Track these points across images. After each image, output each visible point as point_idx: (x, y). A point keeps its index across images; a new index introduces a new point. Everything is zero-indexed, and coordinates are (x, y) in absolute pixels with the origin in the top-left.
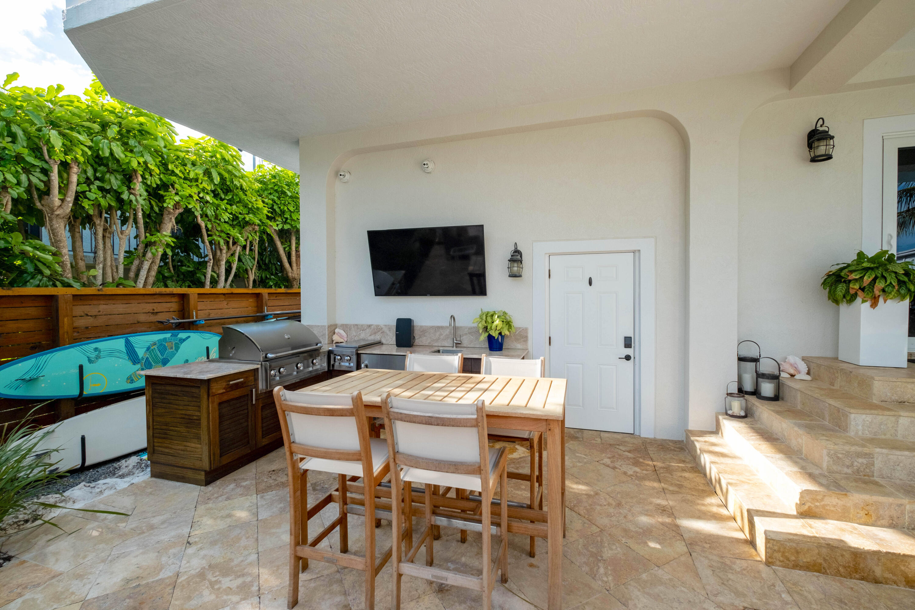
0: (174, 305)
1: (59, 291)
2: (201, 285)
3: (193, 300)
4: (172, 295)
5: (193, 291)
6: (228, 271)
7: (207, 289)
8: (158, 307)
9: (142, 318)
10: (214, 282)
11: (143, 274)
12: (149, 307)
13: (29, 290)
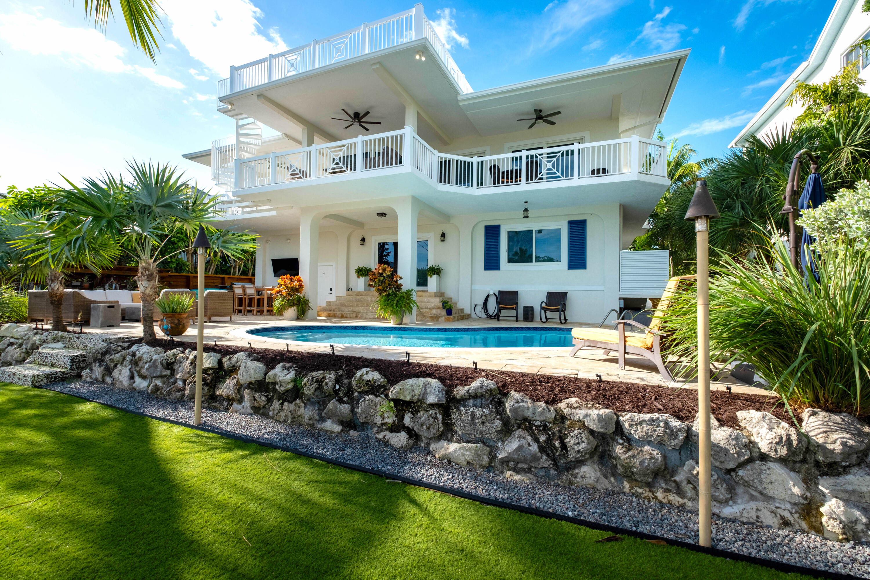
0: (220, 281)
1: (190, 274)
2: (230, 274)
3: (226, 279)
4: (219, 277)
5: (227, 276)
6: (239, 270)
7: (231, 276)
8: (215, 281)
9: (210, 284)
10: (234, 274)
11: (211, 270)
12: (212, 281)
13: (184, 274)
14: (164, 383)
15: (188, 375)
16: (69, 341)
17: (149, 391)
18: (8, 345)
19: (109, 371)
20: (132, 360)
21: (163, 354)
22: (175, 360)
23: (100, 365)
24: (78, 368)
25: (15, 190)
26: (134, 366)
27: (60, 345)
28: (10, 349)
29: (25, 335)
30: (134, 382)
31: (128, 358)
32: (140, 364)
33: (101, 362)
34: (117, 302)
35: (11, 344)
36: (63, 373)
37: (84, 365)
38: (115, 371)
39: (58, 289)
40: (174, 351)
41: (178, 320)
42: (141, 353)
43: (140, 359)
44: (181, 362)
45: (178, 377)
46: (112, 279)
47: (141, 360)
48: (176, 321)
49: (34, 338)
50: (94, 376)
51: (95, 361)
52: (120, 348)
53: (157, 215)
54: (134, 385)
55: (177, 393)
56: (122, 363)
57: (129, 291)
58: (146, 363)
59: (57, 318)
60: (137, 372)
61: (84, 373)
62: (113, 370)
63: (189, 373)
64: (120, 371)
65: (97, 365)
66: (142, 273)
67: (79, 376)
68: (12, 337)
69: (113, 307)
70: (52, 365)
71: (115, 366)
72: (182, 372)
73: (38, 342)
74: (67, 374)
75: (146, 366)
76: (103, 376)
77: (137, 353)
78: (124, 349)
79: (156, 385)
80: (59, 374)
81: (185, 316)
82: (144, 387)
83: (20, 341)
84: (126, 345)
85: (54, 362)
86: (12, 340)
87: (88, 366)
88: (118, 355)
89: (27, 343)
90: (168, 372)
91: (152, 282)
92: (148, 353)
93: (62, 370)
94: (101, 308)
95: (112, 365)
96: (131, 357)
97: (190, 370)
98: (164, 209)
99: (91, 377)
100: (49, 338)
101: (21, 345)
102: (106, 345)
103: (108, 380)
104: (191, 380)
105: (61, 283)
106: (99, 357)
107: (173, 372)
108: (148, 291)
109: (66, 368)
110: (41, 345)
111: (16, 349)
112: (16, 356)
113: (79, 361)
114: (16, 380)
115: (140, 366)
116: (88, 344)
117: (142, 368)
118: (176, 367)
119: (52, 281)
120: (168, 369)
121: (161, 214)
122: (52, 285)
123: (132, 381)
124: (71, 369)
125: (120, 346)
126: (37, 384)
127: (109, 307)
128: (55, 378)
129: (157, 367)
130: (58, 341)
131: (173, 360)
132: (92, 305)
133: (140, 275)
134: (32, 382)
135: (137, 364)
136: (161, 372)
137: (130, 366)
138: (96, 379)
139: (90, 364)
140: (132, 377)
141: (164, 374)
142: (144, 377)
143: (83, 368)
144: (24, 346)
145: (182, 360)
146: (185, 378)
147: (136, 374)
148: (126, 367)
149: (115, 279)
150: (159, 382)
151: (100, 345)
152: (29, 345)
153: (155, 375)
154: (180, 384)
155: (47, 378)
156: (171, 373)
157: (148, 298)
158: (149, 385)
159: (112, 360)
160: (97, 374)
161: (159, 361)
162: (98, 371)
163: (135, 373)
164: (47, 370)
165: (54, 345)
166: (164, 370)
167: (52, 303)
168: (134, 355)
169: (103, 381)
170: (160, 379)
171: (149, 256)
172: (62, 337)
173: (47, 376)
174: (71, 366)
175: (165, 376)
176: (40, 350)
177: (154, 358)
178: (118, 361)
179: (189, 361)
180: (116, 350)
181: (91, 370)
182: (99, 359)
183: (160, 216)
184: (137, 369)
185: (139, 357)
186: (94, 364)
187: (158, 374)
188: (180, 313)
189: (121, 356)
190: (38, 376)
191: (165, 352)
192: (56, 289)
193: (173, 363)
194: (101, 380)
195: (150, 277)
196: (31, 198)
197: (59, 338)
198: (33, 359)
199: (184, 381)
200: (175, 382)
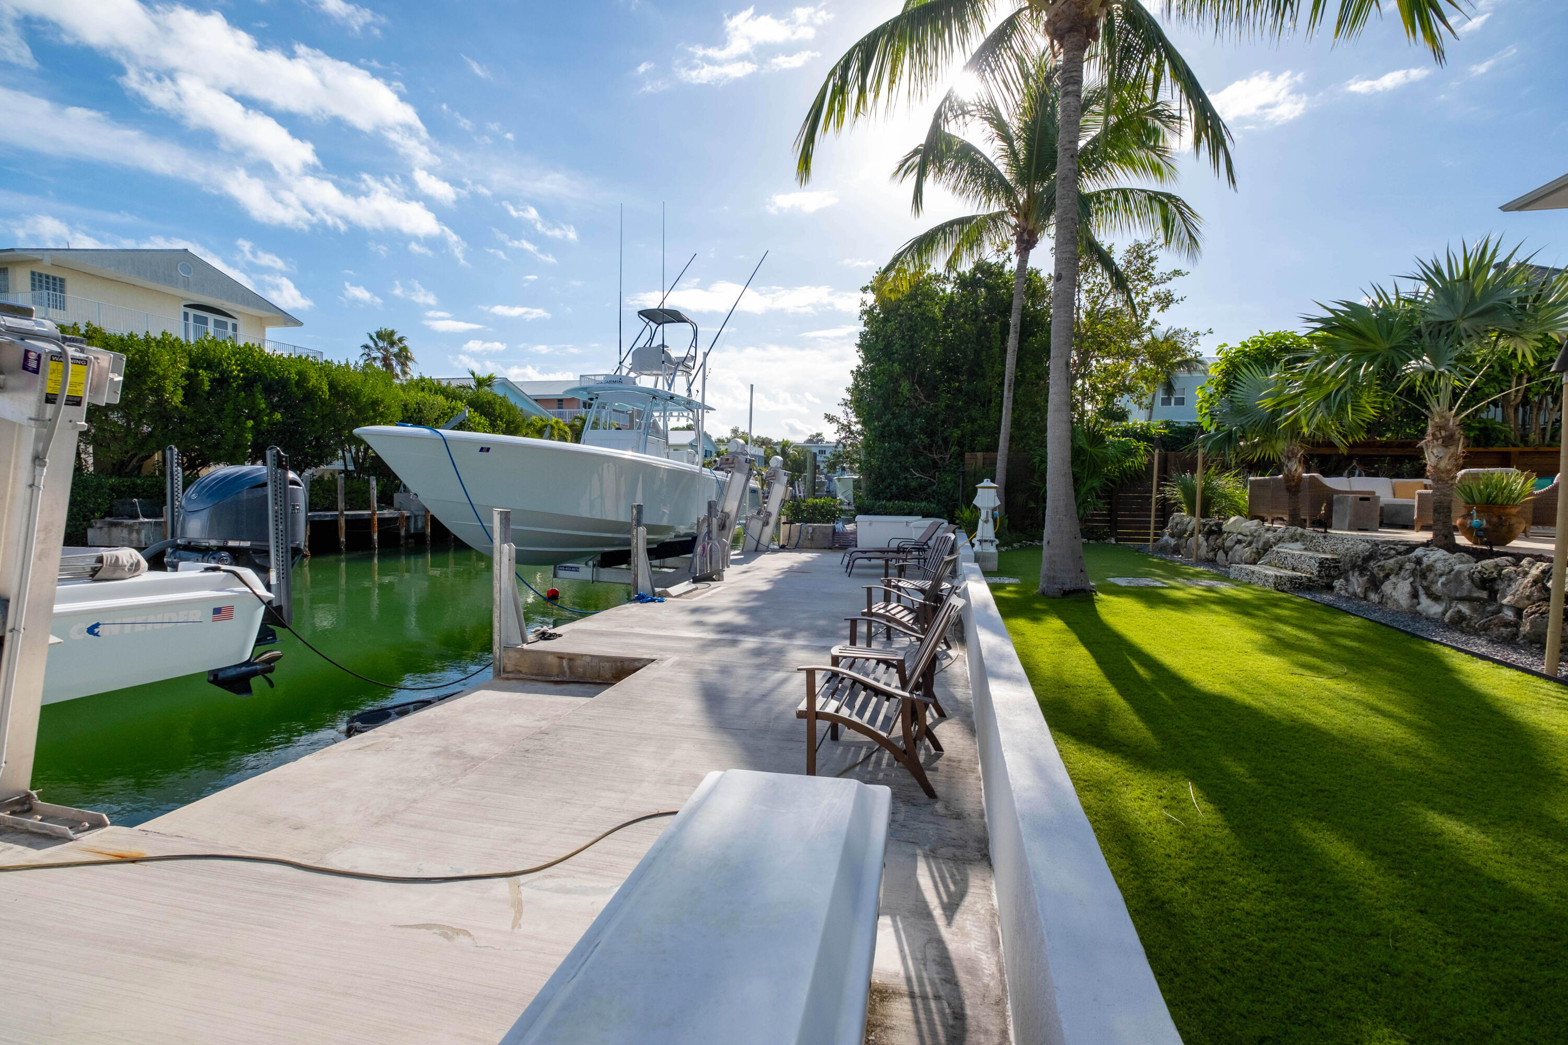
14: (1474, 610)
15: (1527, 602)
16: (1311, 541)
17: (1446, 620)
18: (1236, 543)
19: (1375, 584)
20: (1415, 569)
21: (1474, 565)
22: (1500, 574)
23: (1361, 574)
24: (1327, 576)
25: (1225, 348)
26: (1418, 579)
27: (1299, 545)
28: (1238, 547)
29: (1256, 531)
30: (1419, 604)
31: (1409, 566)
32: (1431, 576)
33: (1362, 570)
34: (1374, 493)
35: (1239, 542)
36: (1309, 579)
37: (1336, 574)
38: (1387, 583)
39: (1296, 470)
40: (1496, 560)
41: (1500, 517)
42: (1432, 559)
43: (1430, 568)
44: (1510, 579)
45: (1505, 601)
46: (1355, 463)
47: (1431, 570)
48: (1495, 520)
49: (1267, 535)
50: (1350, 590)
51: (1353, 567)
52: (1393, 552)
53: (1463, 334)
54: (1418, 608)
55: (1502, 629)
56: (1397, 574)
57: (1388, 479)
58: (1441, 575)
59: (1294, 510)
60: (1424, 588)
61: (1337, 583)
62: (1382, 583)
63: (1528, 598)
64: (1395, 585)
65: (1356, 574)
66: (1433, 435)
67: (1330, 588)
68: (1240, 533)
69: (1368, 499)
70: (1294, 569)
71: (1387, 577)
72: (1514, 595)
73: (1272, 540)
74: (1313, 582)
75: (1443, 579)
76: (1366, 590)
77: (1425, 559)
78: (1399, 553)
79: (1459, 612)
80: (1304, 580)
81: (1514, 511)
82: (1435, 614)
83: (1249, 538)
84: (1403, 548)
85: (1295, 564)
86: (1240, 537)
87: (1343, 574)
88: (1392, 561)
89: (1258, 541)
90: (1484, 595)
91: (1452, 449)
92: (1445, 560)
93: (1308, 575)
94: (1350, 500)
95: (1382, 575)
96: (1413, 565)
97: (1531, 593)
98: (1477, 320)
99: (1346, 590)
100: (1286, 535)
101: (1250, 544)
102: (1369, 546)
103: (1374, 597)
104: (1534, 609)
105: (1300, 462)
106: (1360, 563)
107: (1493, 595)
108: (1442, 465)
109: (1312, 573)
110: (1275, 544)
111: (1244, 547)
112: (1246, 555)
113: (1329, 567)
114: (1255, 579)
115: (1429, 578)
116: (1340, 547)
117: (1434, 582)
118: (1501, 586)
119: (1289, 459)
120: (1485, 589)
121: (1471, 332)
122: (1289, 465)
123: (1415, 601)
124: (1318, 576)
125: (1394, 549)
126: (1279, 588)
127: (1362, 499)
128: (1300, 584)
129: (1462, 582)
130: (1297, 540)
131: (1495, 575)
132: (1335, 496)
133: (1429, 438)
134: (1275, 584)
135: (1424, 576)
136: (1470, 591)
137: (1411, 579)
138: (1355, 594)
139: (1346, 572)
140: (1415, 595)
141: (1475, 595)
142: (1436, 598)
143: (1334, 578)
144: (1254, 545)
145: (1513, 576)
146: (1520, 605)
147: (1421, 592)
148: (1404, 579)
149: (1359, 462)
150: (1465, 608)
151: (1361, 546)
152: (1261, 544)
153: (1458, 595)
154: (1509, 614)
155: (1291, 582)
156: (1489, 596)
157: (1444, 475)
158: (1446, 611)
159: (1382, 568)
160: (1356, 587)
161: (1466, 573)
162: (1357, 583)
163: (1420, 588)
164: (1290, 573)
165: (1292, 545)
166: (1476, 589)
167: (1288, 489)
168: (1419, 561)
169: (1365, 598)
170: (1467, 603)
171: (1446, 407)
172: (1302, 535)
173: (1291, 580)
174: (1320, 572)
175: (1478, 599)
176: (1274, 548)
177: (1457, 567)
178: (1392, 569)
179: (1529, 579)
180: (1387, 554)
181: (1347, 580)
182: (1359, 566)
183: (1469, 336)
184: (1425, 584)
185: (1428, 566)
186: (1351, 573)
187: (1465, 594)
188: (1503, 506)
189: (1397, 562)
190: (1281, 577)
191: (1476, 562)
192: (1294, 469)
193: (1494, 580)
194: (1362, 596)
195: (1448, 441)
196: (1245, 354)
197: (1298, 537)
198: (1267, 560)
199: (1519, 612)
200: (1499, 610)
